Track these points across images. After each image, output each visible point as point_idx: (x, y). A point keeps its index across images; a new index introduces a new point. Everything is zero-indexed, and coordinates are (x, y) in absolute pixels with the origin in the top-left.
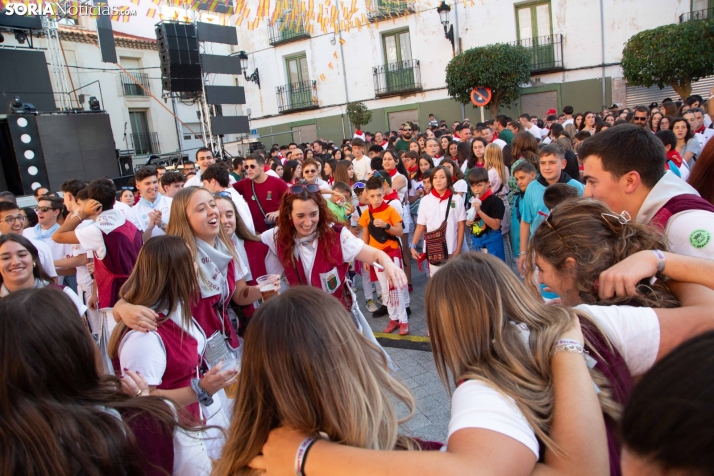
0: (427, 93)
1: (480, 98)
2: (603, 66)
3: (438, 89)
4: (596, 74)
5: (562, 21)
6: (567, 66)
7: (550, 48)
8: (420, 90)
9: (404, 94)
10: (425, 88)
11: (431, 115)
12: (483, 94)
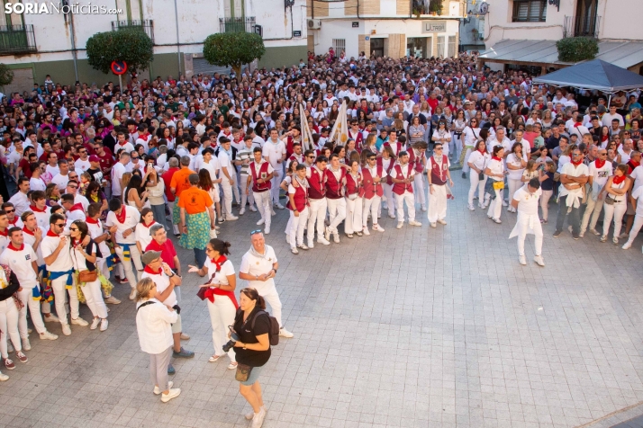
0: (42, 55)
1: (119, 69)
2: (178, 45)
3: (53, 52)
4: (174, 50)
5: (150, 10)
6: (156, 43)
7: (141, 27)
8: (35, 52)
9: (18, 54)
10: (39, 50)
11: (48, 76)
12: (121, 66)
